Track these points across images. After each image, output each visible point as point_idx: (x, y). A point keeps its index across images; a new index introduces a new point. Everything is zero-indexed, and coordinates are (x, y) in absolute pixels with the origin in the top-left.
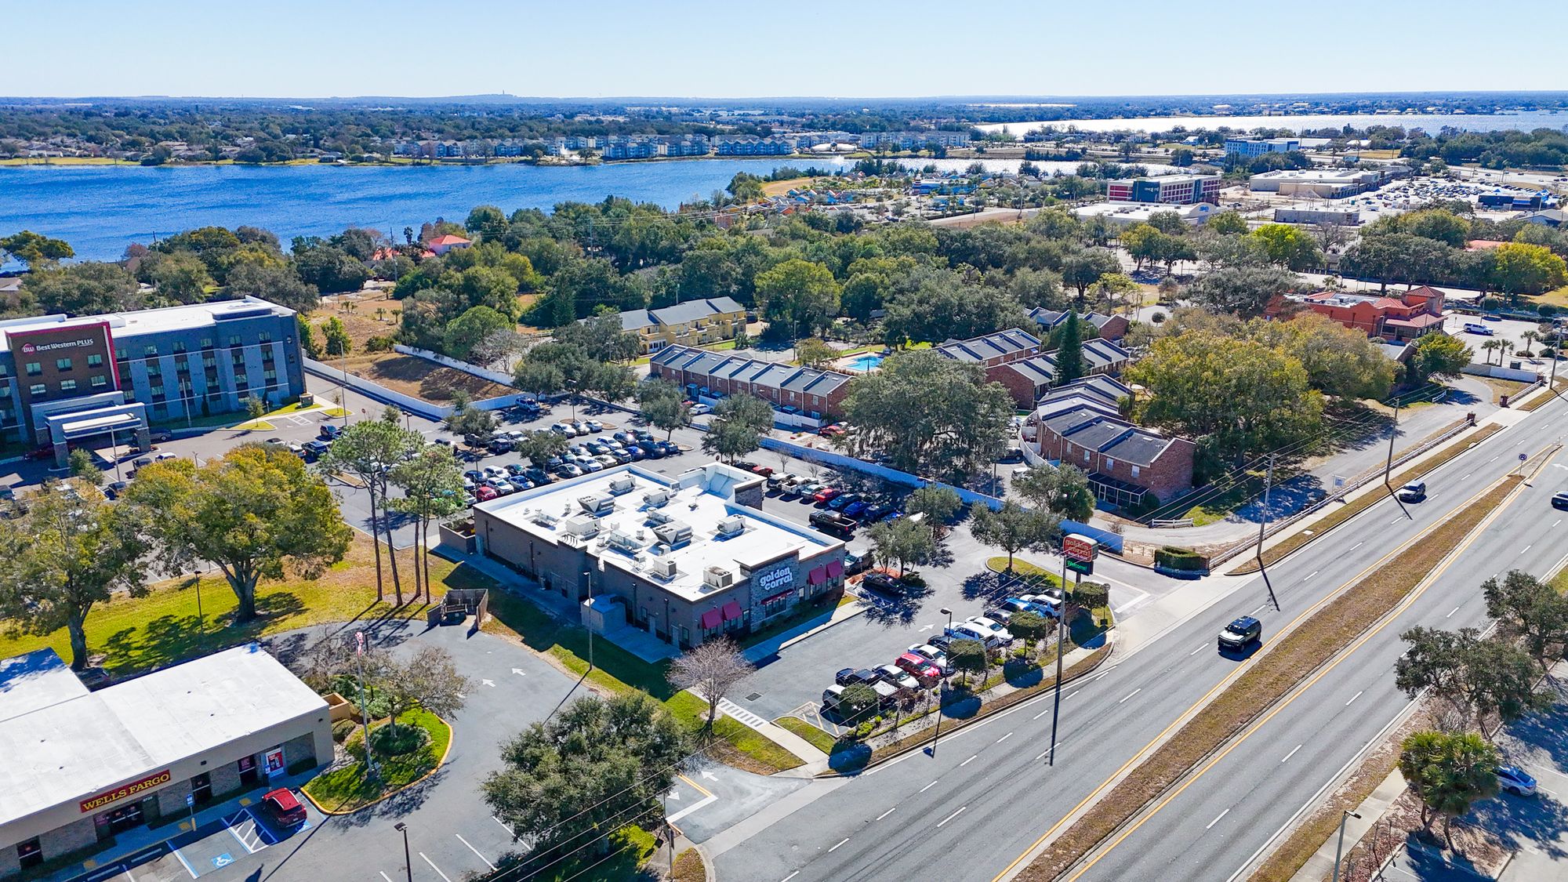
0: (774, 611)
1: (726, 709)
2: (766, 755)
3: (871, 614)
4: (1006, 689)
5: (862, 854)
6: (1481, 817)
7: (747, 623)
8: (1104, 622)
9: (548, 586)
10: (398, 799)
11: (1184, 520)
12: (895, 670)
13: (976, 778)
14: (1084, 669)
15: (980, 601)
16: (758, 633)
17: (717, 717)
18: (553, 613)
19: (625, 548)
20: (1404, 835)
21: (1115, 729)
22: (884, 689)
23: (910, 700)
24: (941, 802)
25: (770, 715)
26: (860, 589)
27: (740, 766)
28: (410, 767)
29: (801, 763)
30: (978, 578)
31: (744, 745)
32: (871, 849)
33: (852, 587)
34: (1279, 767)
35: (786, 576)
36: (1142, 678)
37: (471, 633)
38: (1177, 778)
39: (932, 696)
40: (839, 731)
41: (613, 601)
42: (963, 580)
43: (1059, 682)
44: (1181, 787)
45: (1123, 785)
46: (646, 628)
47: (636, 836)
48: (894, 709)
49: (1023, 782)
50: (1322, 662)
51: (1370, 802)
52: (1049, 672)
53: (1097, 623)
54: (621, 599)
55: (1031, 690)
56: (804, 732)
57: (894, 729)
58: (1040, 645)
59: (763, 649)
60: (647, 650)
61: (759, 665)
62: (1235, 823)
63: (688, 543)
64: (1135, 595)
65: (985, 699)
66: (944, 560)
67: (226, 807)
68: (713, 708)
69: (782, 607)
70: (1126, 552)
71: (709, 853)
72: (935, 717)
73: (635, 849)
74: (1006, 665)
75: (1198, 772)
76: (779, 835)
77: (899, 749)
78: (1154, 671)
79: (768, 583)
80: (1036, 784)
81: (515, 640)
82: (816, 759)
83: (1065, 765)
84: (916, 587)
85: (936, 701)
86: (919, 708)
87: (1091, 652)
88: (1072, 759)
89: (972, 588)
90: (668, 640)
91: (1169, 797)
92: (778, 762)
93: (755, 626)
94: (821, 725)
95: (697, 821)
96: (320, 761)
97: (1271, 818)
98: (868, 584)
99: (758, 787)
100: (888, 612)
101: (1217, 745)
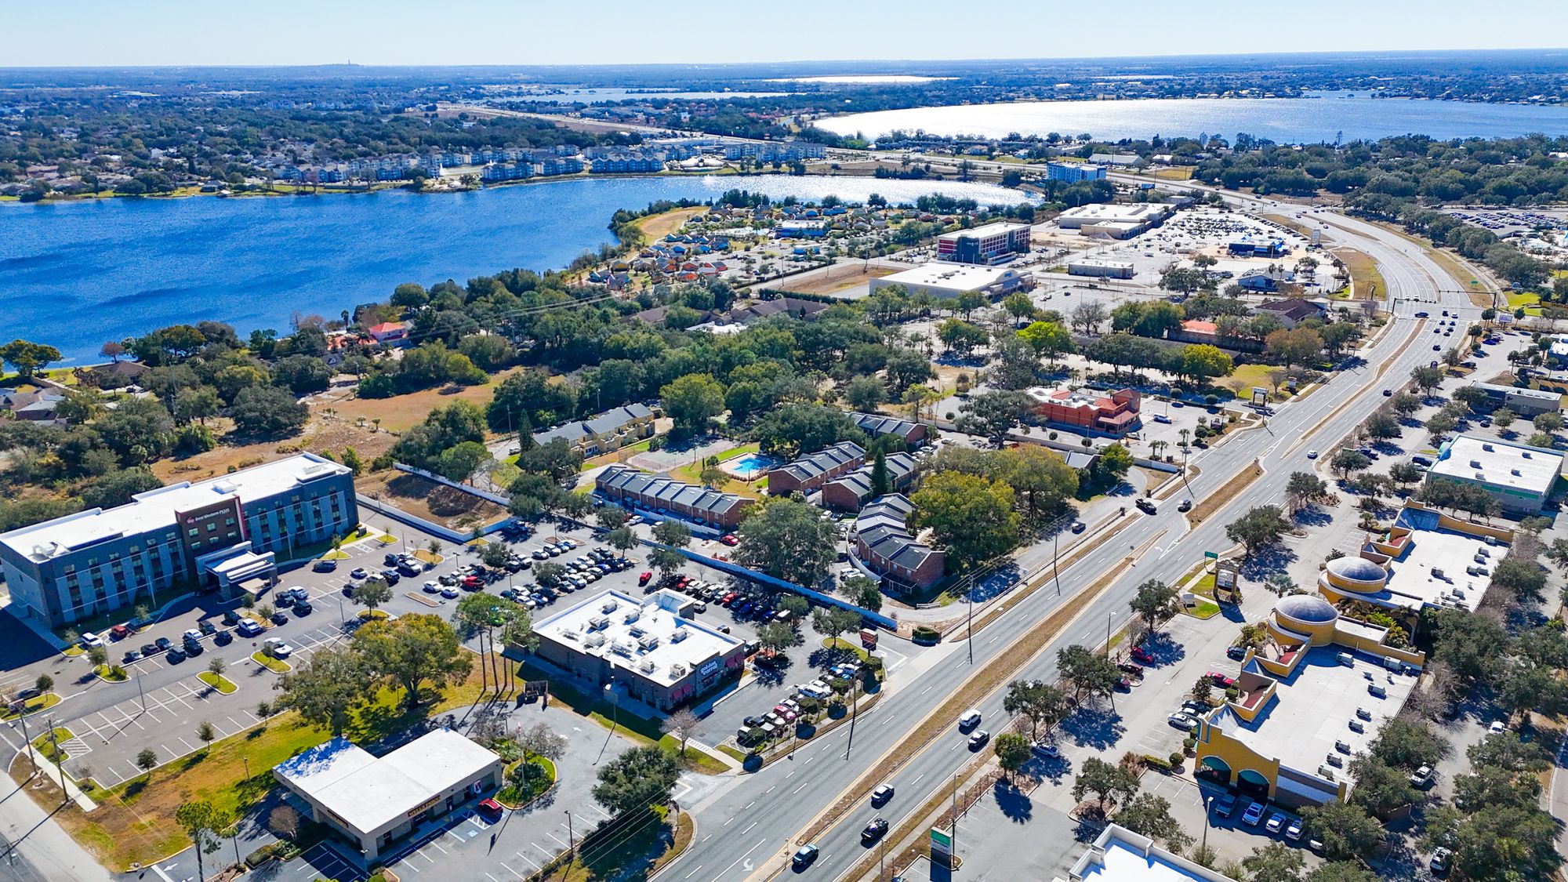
0: (708, 684)
1: (692, 743)
2: (713, 765)
3: (760, 681)
4: (828, 721)
5: (760, 809)
6: (1031, 769)
7: (694, 693)
8: (881, 677)
9: (579, 675)
10: (541, 800)
11: (935, 604)
12: (773, 715)
13: (812, 769)
14: (868, 706)
15: (818, 668)
16: (701, 697)
17: (686, 748)
18: (586, 692)
19: (621, 653)
20: (995, 780)
21: (878, 739)
22: (767, 727)
23: (781, 731)
24: (796, 782)
25: (712, 744)
26: (753, 665)
27: (702, 773)
28: (541, 784)
29: (730, 768)
30: (817, 652)
31: (702, 762)
32: (764, 806)
33: (749, 664)
34: (950, 752)
35: (714, 666)
36: (896, 709)
37: (544, 707)
38: (904, 762)
39: (792, 729)
40: (747, 751)
41: (621, 685)
42: (809, 655)
43: (855, 714)
44: (904, 766)
45: (878, 767)
46: (639, 697)
47: (658, 809)
48: (773, 736)
49: (833, 769)
50: (984, 694)
51: (986, 766)
52: (850, 710)
53: (877, 679)
54: (625, 684)
55: (841, 720)
56: (730, 753)
57: (773, 748)
58: (847, 695)
59: (703, 707)
60: (645, 714)
61: (703, 717)
62: (925, 780)
63: (656, 647)
64: (899, 658)
65: (818, 727)
66: (800, 641)
67: (461, 810)
68: (684, 743)
69: (712, 682)
70: (899, 629)
71: (693, 813)
72: (793, 739)
73: (659, 814)
74: (829, 707)
75: (913, 758)
76: (723, 803)
77: (776, 757)
78: (902, 705)
79: (704, 671)
80: (840, 769)
81: (570, 710)
82: (737, 766)
83: (853, 760)
84: (784, 662)
85: (794, 730)
86: (785, 735)
87: (872, 696)
88: (857, 756)
89: (814, 660)
90: (653, 705)
91: (898, 771)
92: (719, 768)
93: (698, 694)
94: (737, 748)
95: (685, 799)
96: (497, 785)
97: (941, 777)
98: (757, 662)
99: (711, 781)
100: (769, 679)
101: (924, 744)
